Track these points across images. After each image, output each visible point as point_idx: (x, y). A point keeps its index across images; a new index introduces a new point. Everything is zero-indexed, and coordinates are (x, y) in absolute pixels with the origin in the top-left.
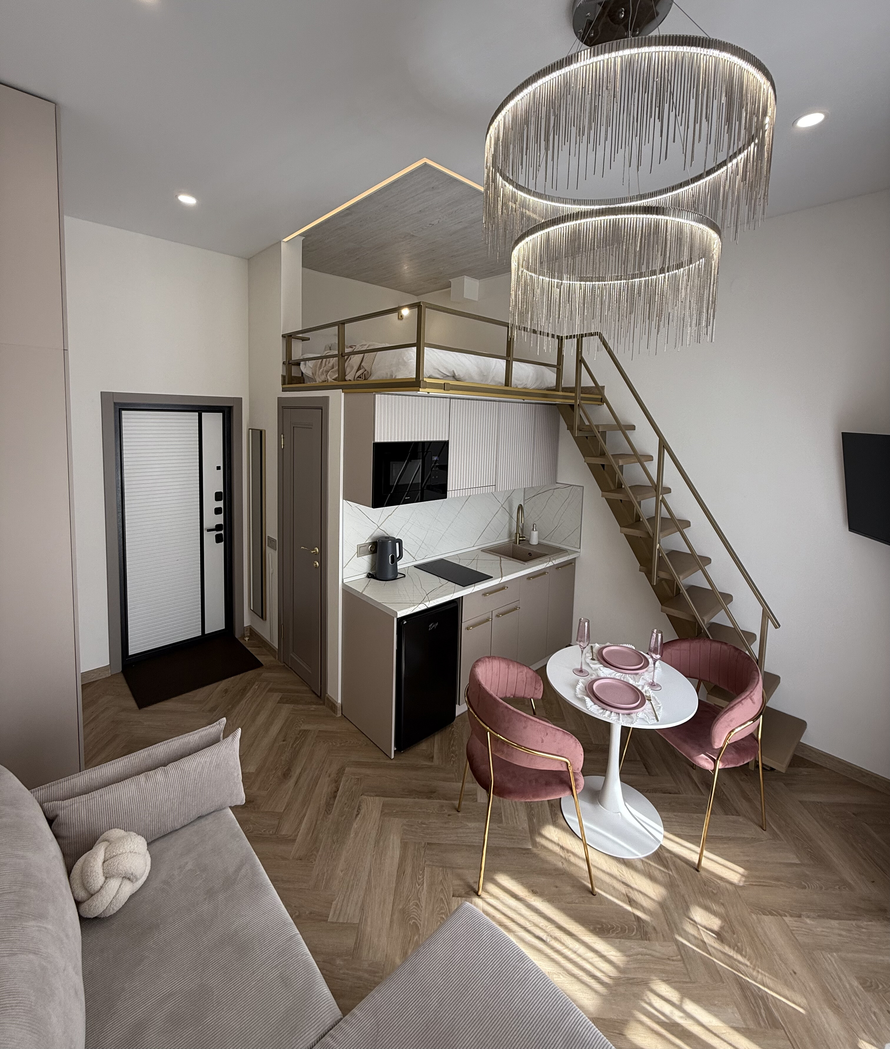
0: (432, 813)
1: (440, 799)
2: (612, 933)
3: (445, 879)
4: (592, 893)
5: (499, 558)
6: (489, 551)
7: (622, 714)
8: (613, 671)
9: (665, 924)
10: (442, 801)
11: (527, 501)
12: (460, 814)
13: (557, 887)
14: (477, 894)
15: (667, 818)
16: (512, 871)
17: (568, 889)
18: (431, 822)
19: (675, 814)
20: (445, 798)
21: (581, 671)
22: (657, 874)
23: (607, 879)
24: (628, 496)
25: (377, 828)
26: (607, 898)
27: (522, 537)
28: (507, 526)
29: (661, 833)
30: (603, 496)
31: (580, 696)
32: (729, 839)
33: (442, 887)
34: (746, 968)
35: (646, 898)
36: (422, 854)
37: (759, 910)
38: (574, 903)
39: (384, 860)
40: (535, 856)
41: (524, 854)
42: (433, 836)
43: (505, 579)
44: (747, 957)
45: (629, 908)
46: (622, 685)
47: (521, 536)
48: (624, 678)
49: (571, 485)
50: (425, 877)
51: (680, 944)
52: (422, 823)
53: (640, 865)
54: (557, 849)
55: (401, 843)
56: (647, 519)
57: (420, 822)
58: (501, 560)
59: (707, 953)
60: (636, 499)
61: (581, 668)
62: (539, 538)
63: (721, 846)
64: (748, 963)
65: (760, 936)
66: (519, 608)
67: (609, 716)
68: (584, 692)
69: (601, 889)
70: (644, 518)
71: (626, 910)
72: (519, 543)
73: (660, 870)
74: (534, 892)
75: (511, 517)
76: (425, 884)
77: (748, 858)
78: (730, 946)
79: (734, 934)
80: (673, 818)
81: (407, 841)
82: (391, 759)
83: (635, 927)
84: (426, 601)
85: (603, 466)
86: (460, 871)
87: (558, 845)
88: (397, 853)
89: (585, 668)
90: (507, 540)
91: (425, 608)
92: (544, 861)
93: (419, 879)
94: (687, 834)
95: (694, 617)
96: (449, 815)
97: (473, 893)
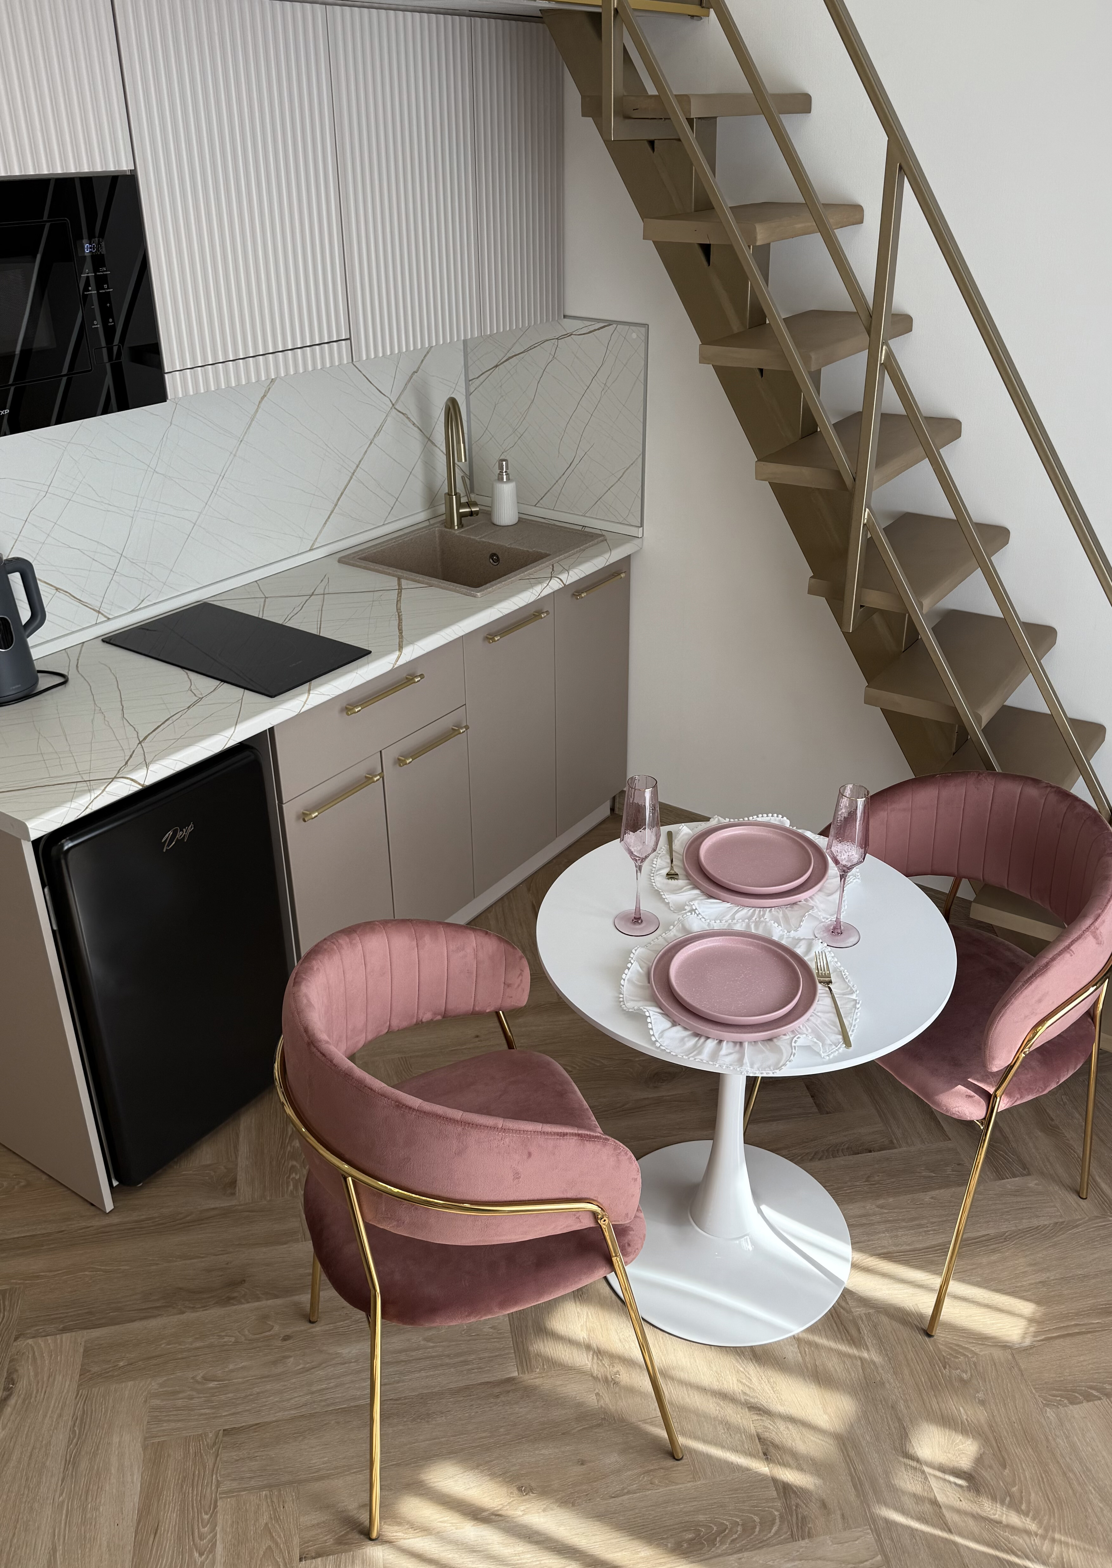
0: (236, 1343)
1: (258, 1299)
2: (722, 1542)
3: (277, 1520)
4: (672, 1453)
5: (394, 582)
6: (364, 559)
7: (750, 1043)
8: (729, 905)
9: (849, 1485)
10: (264, 1303)
11: (477, 382)
12: (317, 1329)
13: (582, 1463)
14: (366, 1534)
15: (860, 1216)
16: (463, 1449)
17: (612, 1459)
18: (232, 1371)
19: (881, 1202)
20: (274, 1290)
21: (637, 919)
22: (833, 1365)
23: (710, 1406)
24: (782, 356)
25: (70, 1423)
26: (709, 1457)
27: (468, 505)
28: (419, 471)
29: (844, 1259)
30: (703, 359)
31: (631, 1005)
32: (1004, 1238)
33: (269, 1543)
34: (1026, 1538)
35: (804, 1431)
36: (210, 1463)
37: (1061, 1396)
38: (628, 1493)
39: (96, 1509)
40: (529, 1392)
41: (497, 1396)
42: (240, 1409)
43: (411, 653)
44: (1031, 1515)
45: (762, 1468)
46: (752, 948)
47: (464, 500)
48: (757, 924)
49: (610, 323)
50: (218, 1529)
51: (881, 1523)
52: (206, 1379)
53: (792, 1354)
54: (583, 1360)
55: (145, 1448)
56: (835, 426)
57: (199, 1378)
58: (400, 589)
59: (942, 1529)
60: (806, 360)
61: (638, 909)
62: (520, 499)
63: (985, 1260)
64: (1033, 1527)
65: (1062, 1455)
66: (467, 727)
67: (714, 1056)
68: (642, 987)
69: (696, 1438)
70: (828, 420)
71: (758, 1474)
72: (461, 525)
73: (840, 1354)
74: (524, 1490)
75: (428, 440)
76: (219, 1547)
77: (1043, 1276)
78: (994, 1498)
79: (1005, 1467)
80: (874, 1214)
81: (162, 1439)
82: (104, 1212)
83: (776, 1513)
84: (136, 768)
85: (706, 249)
86: (317, 1486)
87: (588, 1347)
88: (135, 1481)
89: (648, 906)
90: (422, 516)
91: (136, 788)
92: (551, 1400)
93: (201, 1538)
94: (908, 1248)
95: (954, 711)
96: (286, 1338)
97: (357, 1536)
